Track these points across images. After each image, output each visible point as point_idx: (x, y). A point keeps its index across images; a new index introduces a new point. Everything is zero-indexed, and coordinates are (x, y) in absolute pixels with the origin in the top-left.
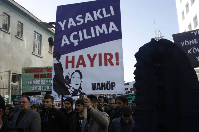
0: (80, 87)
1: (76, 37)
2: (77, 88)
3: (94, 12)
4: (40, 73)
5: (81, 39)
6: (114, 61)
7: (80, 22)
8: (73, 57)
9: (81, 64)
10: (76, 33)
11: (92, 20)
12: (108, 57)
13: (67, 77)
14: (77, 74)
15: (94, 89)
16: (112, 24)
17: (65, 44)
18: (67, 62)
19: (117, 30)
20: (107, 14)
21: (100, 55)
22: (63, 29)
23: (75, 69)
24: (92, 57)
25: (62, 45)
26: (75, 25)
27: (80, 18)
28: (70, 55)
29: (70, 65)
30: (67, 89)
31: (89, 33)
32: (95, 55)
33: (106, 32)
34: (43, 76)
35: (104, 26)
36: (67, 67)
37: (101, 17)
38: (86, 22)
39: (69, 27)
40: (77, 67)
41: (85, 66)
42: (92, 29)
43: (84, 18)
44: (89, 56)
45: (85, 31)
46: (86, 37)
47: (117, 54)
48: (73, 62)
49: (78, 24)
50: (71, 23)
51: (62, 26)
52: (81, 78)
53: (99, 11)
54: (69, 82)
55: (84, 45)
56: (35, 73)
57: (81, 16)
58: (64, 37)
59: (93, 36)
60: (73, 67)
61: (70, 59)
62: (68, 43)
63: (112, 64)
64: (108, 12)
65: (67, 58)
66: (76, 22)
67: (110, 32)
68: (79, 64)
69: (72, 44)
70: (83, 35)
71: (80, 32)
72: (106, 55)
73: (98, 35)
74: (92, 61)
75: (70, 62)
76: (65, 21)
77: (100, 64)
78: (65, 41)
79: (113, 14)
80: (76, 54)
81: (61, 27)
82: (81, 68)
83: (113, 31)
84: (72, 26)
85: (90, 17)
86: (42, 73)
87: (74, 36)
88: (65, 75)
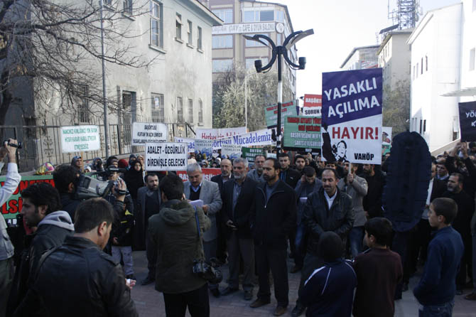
0: (345, 156)
1: (341, 109)
2: (342, 156)
3: (358, 83)
4: (306, 124)
5: (346, 112)
6: (374, 135)
7: (344, 93)
8: (339, 128)
9: (346, 135)
10: (341, 105)
11: (356, 92)
12: (369, 131)
13: (334, 146)
14: (343, 144)
15: (356, 158)
16: (374, 98)
17: (332, 115)
18: (334, 133)
19: (378, 105)
20: (370, 87)
21: (362, 129)
22: (329, 99)
23: (341, 139)
24: (355, 130)
25: (329, 116)
26: (340, 97)
27: (345, 89)
28: (336, 126)
29: (336, 135)
30: (334, 157)
31: (353, 107)
32: (358, 128)
33: (368, 107)
34: (309, 129)
35: (366, 99)
36: (334, 137)
37: (364, 90)
38: (350, 94)
39: (334, 98)
40: (343, 138)
41: (349, 138)
42: (355, 101)
43: (348, 89)
44: (352, 128)
45: (349, 103)
46: (350, 111)
47: (377, 129)
48: (338, 132)
49: (343, 95)
50: (337, 94)
51: (328, 95)
52: (346, 147)
53: (363, 82)
54: (336, 151)
55: (348, 117)
56: (300, 124)
57: (345, 86)
58: (331, 108)
59: (357, 109)
60: (339, 137)
61: (336, 130)
62: (335, 115)
63: (372, 138)
64: (371, 85)
65: (334, 128)
66: (342, 93)
67: (372, 106)
68: (344, 135)
69: (338, 115)
70: (348, 108)
71: (345, 104)
72: (367, 129)
73: (361, 109)
74: (355, 133)
75: (336, 133)
76: (330, 91)
77: (362, 138)
78: (331, 112)
79: (375, 87)
80: (342, 126)
81: (327, 97)
82: (345, 139)
83: (375, 106)
84: (337, 97)
85: (354, 88)
86: (308, 124)
87: (340, 107)
88: (332, 144)
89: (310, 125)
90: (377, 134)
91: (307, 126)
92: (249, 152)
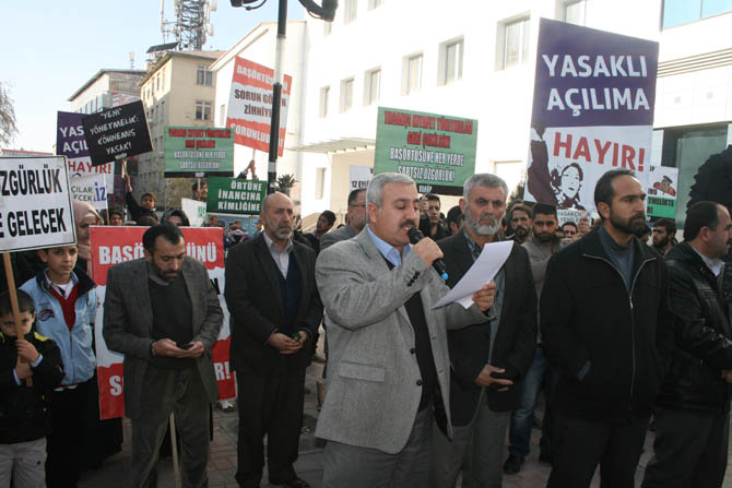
0: (577, 196)
1: (577, 99)
2: (571, 195)
3: (613, 58)
4: (424, 131)
5: (587, 107)
6: (636, 161)
7: (584, 70)
8: (569, 137)
9: (582, 154)
10: (577, 91)
11: (608, 74)
12: (628, 154)
13: (555, 172)
14: (575, 170)
16: (640, 92)
17: (556, 108)
18: (558, 144)
19: (647, 108)
20: (635, 70)
21: (616, 146)
22: (552, 74)
23: (571, 160)
24: (603, 146)
25: (550, 108)
26: (575, 74)
27: (585, 61)
28: (564, 131)
29: (563, 150)
31: (601, 100)
32: (608, 144)
33: (630, 107)
34: (430, 141)
35: (627, 91)
36: (556, 153)
37: (624, 74)
38: (596, 75)
39: (563, 74)
40: (576, 157)
41: (589, 159)
42: (607, 91)
43: (592, 63)
44: (597, 142)
45: (593, 91)
46: (596, 106)
47: (642, 151)
48: (568, 145)
49: (581, 74)
50: (568, 68)
51: (551, 66)
52: (581, 179)
53: (621, 58)
54: (558, 183)
55: (591, 118)
56: (411, 130)
57: (587, 58)
58: (554, 92)
59: (609, 107)
60: (568, 155)
61: (564, 139)
62: (562, 107)
63: (633, 167)
64: (637, 67)
65: (558, 135)
66: (579, 69)
67: (636, 107)
68: (578, 153)
69: (569, 110)
70: (590, 98)
71: (584, 91)
72: (626, 148)
73: (616, 107)
74: (602, 153)
75: (563, 145)
76: (556, 57)
77: (615, 163)
78: (555, 101)
79: (645, 74)
80: (577, 133)
81: (547, 68)
82: (581, 160)
83: (641, 107)
84: (569, 74)
85: (604, 65)
86: (428, 131)
87: (573, 96)
88: (551, 167)
89: (432, 132)
90: (641, 161)
91: (425, 134)
92: (229, 189)
